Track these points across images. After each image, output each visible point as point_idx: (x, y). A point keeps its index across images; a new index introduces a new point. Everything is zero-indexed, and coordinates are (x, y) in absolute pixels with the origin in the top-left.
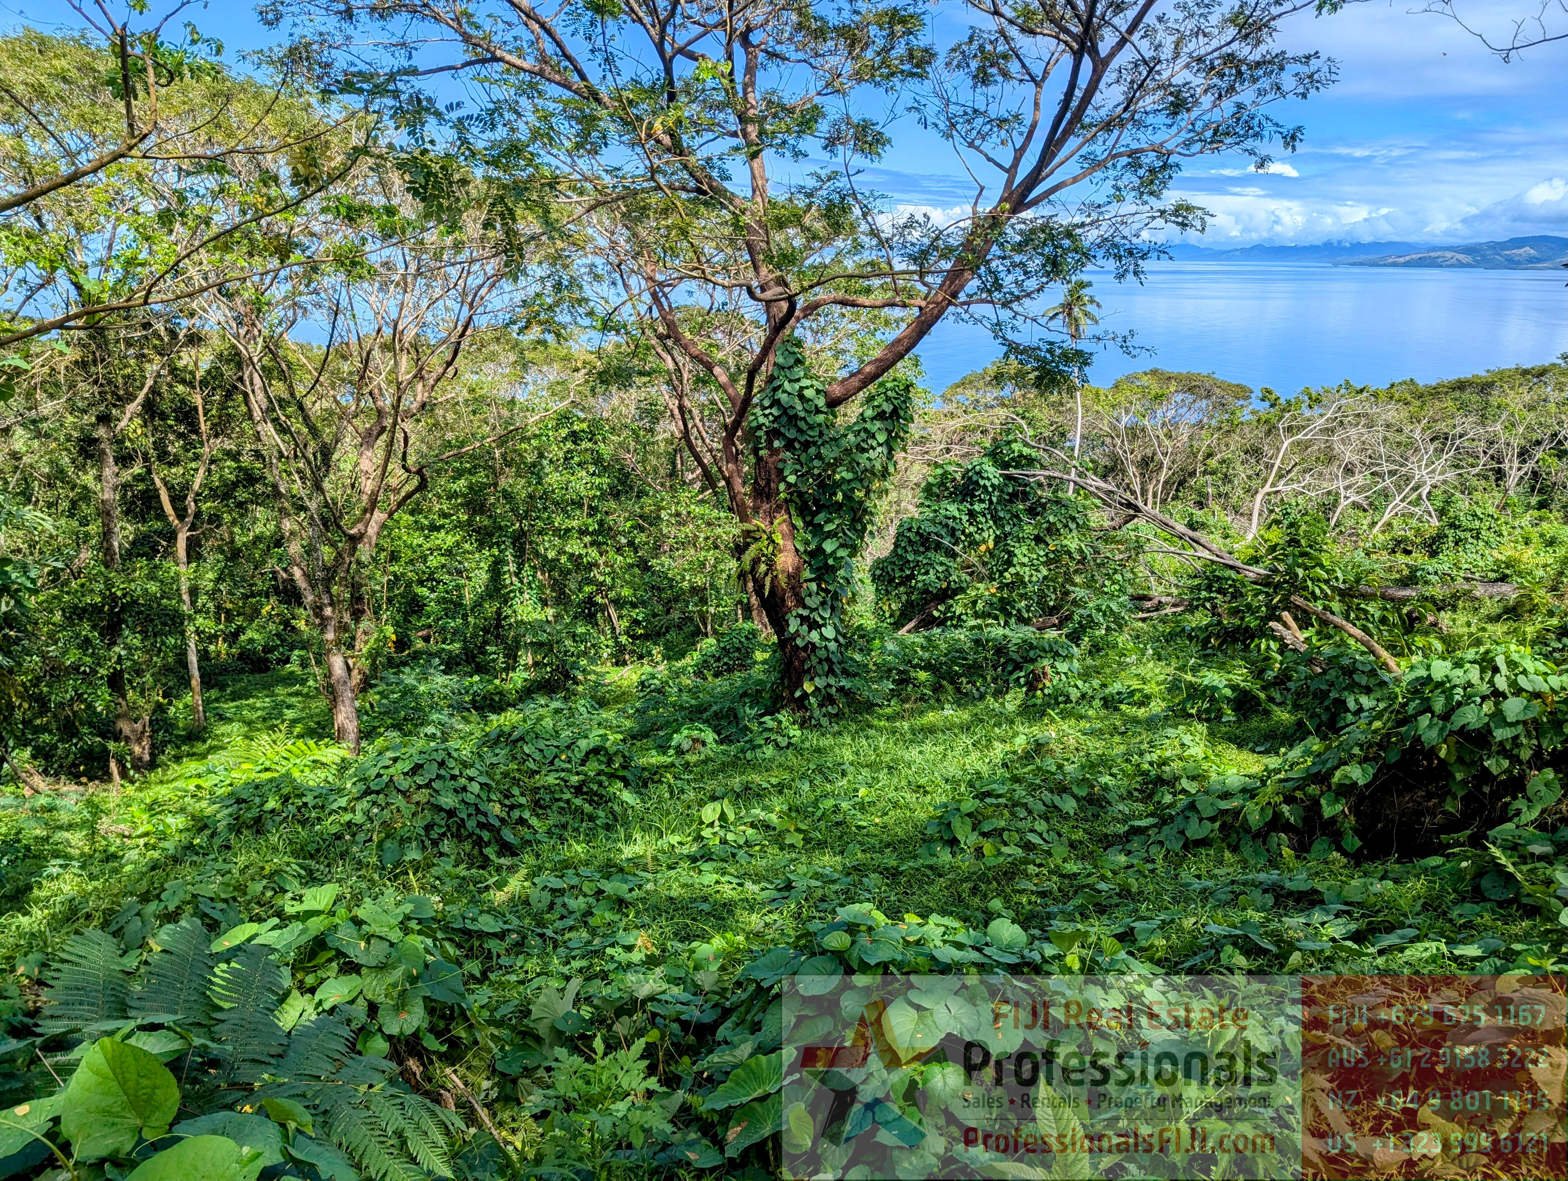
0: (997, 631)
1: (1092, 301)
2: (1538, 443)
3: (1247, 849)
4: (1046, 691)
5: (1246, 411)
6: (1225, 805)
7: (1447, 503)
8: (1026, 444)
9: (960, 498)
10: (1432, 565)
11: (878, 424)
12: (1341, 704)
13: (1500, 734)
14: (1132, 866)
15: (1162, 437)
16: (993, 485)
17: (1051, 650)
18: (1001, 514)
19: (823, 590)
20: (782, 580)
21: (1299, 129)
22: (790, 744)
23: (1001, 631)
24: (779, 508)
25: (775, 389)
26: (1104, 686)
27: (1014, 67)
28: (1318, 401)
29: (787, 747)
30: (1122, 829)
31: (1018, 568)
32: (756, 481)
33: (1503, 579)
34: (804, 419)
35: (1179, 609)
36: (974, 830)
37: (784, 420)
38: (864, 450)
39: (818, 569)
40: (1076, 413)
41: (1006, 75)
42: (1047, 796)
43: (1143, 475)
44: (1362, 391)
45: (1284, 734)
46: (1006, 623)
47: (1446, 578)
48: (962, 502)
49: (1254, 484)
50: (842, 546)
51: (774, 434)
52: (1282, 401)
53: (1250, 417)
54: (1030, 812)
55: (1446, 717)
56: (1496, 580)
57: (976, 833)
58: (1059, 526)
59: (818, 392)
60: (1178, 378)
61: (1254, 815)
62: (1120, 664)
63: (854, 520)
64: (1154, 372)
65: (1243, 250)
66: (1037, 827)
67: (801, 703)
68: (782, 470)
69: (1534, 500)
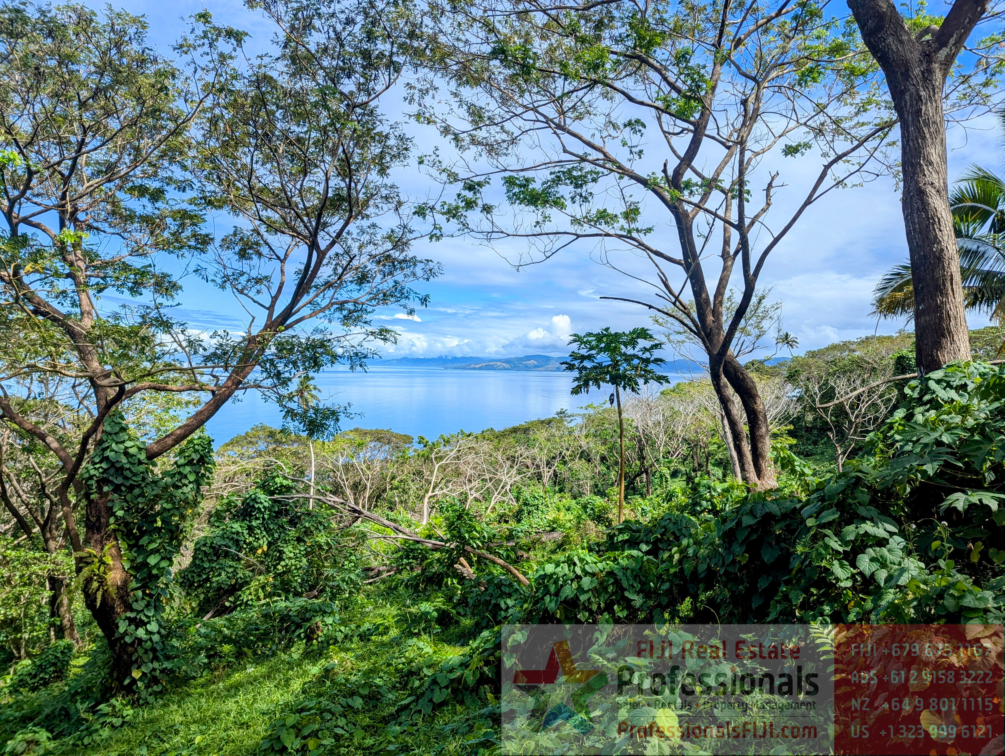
0: (281, 604)
1: (315, 389)
2: (554, 458)
3: (468, 701)
4: (320, 639)
5: (411, 450)
6: (453, 676)
7: (519, 493)
8: (285, 478)
9: (241, 518)
10: (519, 527)
11: (188, 469)
12: (497, 606)
13: (583, 598)
14: (405, 731)
15: (365, 469)
16: (264, 507)
17: (321, 610)
18: (271, 527)
19: (147, 595)
20: (113, 591)
21: (428, 296)
22: (123, 723)
23: (282, 604)
24: (108, 537)
25: (104, 450)
26: (358, 627)
27: (265, 250)
28: (448, 442)
29: (122, 726)
30: (393, 710)
31: (287, 561)
32: (88, 518)
33: (553, 530)
34: (129, 469)
35: (392, 573)
36: (297, 737)
37: (112, 471)
38: (177, 487)
39: (143, 579)
40: (310, 457)
41: (260, 255)
42: (343, 701)
43: (355, 494)
44: (469, 435)
45: (469, 633)
46: (287, 599)
47: (528, 533)
48: (243, 520)
49: (421, 493)
50: (163, 558)
51: (102, 481)
52: (430, 443)
53: (414, 453)
54: (333, 714)
55: (557, 594)
56: (550, 531)
57: (299, 738)
58: (312, 529)
59: (140, 449)
60: (371, 433)
61: (470, 678)
62: (361, 614)
63: (171, 539)
64: (356, 430)
65: (397, 360)
66: (340, 724)
67: (130, 690)
68: (111, 508)
69: (557, 488)
